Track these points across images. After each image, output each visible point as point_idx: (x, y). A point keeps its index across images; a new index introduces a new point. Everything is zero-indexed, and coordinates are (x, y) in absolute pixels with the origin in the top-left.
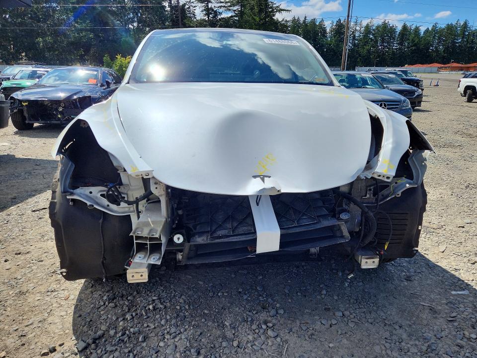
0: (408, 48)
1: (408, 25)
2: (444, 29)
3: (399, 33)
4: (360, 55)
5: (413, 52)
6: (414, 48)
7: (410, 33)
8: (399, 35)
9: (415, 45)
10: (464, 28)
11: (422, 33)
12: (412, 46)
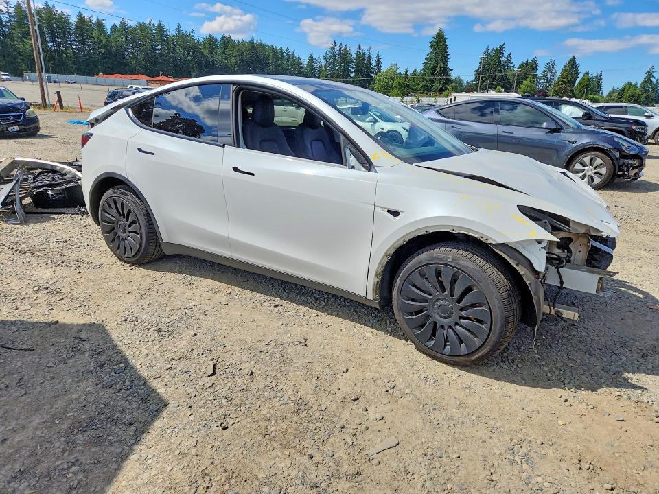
0: (94, 49)
1: (86, 15)
2: (135, 29)
3: (76, 25)
4: (20, 54)
5: (104, 56)
6: (103, 50)
7: (92, 29)
8: (76, 29)
9: (104, 47)
10: (161, 30)
11: (109, 31)
12: (100, 48)
